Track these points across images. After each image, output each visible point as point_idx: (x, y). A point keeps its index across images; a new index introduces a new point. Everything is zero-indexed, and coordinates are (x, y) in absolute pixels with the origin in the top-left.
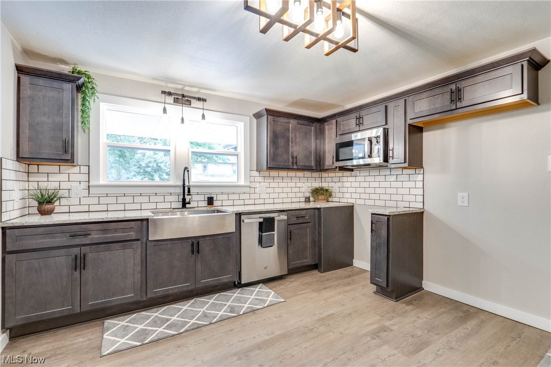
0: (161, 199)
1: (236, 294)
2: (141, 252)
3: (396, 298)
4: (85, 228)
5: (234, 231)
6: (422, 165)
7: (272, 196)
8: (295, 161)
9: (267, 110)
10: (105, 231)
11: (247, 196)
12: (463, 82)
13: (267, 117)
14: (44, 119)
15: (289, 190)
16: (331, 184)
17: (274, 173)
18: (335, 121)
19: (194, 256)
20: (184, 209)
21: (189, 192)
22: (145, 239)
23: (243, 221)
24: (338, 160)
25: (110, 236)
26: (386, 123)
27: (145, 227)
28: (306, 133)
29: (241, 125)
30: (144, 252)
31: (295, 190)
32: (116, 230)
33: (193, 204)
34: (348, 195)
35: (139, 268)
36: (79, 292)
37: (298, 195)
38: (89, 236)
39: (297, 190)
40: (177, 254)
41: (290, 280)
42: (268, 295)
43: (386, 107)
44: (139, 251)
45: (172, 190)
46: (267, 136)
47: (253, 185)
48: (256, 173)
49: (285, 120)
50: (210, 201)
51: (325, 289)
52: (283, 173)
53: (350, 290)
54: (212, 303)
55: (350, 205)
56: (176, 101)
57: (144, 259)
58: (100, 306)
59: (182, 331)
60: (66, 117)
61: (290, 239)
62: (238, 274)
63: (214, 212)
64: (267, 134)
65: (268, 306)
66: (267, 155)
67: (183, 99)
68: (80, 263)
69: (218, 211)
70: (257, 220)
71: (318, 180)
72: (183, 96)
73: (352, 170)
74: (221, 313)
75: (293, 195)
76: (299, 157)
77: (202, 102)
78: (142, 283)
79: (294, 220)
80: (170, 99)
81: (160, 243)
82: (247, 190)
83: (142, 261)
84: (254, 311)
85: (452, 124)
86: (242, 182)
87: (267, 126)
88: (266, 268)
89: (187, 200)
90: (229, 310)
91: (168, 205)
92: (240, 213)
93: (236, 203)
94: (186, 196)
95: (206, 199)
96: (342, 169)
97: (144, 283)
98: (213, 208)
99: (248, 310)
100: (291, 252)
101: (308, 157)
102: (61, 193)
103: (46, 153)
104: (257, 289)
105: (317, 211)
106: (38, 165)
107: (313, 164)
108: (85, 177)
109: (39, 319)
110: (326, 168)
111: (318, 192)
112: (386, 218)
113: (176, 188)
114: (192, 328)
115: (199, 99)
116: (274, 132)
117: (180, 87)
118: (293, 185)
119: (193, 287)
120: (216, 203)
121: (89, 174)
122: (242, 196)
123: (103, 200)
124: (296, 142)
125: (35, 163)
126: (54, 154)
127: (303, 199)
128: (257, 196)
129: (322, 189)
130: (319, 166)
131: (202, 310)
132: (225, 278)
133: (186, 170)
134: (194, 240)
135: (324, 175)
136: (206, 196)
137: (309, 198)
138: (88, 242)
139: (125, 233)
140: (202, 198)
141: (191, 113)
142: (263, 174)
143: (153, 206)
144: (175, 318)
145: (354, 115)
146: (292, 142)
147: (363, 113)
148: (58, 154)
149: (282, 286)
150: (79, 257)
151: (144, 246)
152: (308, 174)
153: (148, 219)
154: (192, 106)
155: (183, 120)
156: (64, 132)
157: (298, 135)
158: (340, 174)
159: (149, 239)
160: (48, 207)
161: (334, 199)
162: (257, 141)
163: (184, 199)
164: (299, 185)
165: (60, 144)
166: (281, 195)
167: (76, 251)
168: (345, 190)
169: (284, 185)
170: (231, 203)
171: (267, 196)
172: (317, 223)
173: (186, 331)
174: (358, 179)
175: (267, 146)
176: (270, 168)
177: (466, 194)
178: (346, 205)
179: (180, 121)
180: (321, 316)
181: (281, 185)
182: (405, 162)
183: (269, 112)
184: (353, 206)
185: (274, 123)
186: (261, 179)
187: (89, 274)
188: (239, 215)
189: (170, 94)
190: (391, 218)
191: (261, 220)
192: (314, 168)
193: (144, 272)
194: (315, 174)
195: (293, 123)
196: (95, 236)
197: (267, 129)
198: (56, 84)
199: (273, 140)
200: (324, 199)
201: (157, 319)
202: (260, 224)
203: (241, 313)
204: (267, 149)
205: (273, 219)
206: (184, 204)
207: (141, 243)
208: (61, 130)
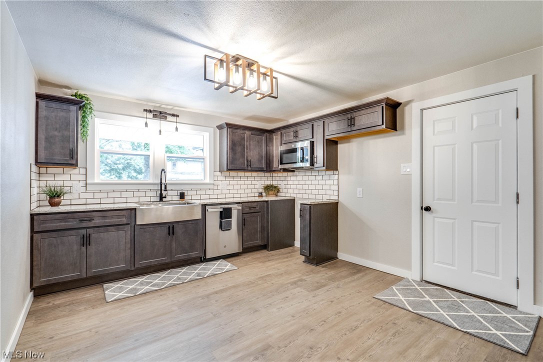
0: (143, 194)
1: (203, 265)
2: (131, 234)
3: (316, 264)
4: (90, 215)
5: (201, 218)
6: (337, 168)
7: (232, 191)
8: (249, 164)
9: (227, 124)
10: (104, 217)
11: (211, 192)
12: (354, 114)
13: (227, 129)
14: (56, 133)
15: (246, 187)
16: (279, 182)
17: (233, 173)
18: (280, 133)
19: (170, 237)
20: (161, 202)
21: (166, 188)
22: (133, 224)
23: (208, 210)
24: (281, 163)
25: (108, 221)
26: (313, 138)
27: (133, 215)
28: (258, 142)
29: (207, 135)
30: (133, 234)
31: (250, 187)
32: (112, 217)
33: (168, 198)
34: (291, 191)
35: (129, 246)
36: (85, 262)
37: (253, 191)
38: (93, 221)
39: (252, 187)
40: (158, 235)
41: (245, 256)
42: (227, 265)
43: (313, 125)
44: (129, 232)
45: (152, 187)
46: (227, 144)
47: (216, 183)
48: (219, 174)
49: (242, 131)
50: (182, 196)
51: (269, 261)
52: (241, 174)
53: (287, 261)
54: (184, 272)
55: (292, 198)
56: (155, 116)
57: (133, 238)
58: (101, 273)
59: (163, 287)
60: (72, 132)
61: (244, 225)
62: (204, 251)
63: (185, 204)
64: (227, 142)
65: (225, 272)
66: (227, 159)
67: (160, 114)
68: (86, 241)
69: (188, 203)
70: (219, 209)
71: (270, 179)
72: (161, 113)
73: (294, 171)
74: (190, 277)
75: (249, 191)
76: (252, 160)
77: (175, 117)
78: (131, 257)
79: (247, 210)
80: (150, 115)
81: (145, 227)
82: (211, 187)
83: (131, 240)
84: (214, 275)
85: (355, 140)
86: (207, 181)
87: (227, 136)
88: (225, 247)
89: (164, 195)
90: (197, 275)
91: (148, 199)
92: (205, 205)
93: (203, 197)
94: (163, 192)
95: (179, 194)
96: (285, 170)
97: (133, 257)
98: (184, 202)
99: (211, 275)
100: (244, 234)
101: (260, 160)
102: (66, 189)
103: (58, 158)
104: (218, 262)
105: (265, 203)
106: (47, 168)
107: (264, 166)
108: (83, 177)
109: (57, 282)
110: (274, 169)
111: (268, 188)
112: (309, 206)
113: (155, 185)
114: (169, 286)
115: (173, 115)
116: (232, 141)
117: (158, 105)
118: (249, 182)
119: (169, 260)
120: (186, 198)
121: (86, 174)
122: (208, 192)
123: (97, 195)
124: (250, 149)
125: (45, 166)
126: (63, 159)
127: (257, 195)
128: (220, 192)
129: (272, 186)
130: (268, 168)
131: (176, 276)
132: (194, 254)
133: (163, 172)
134: (170, 225)
135: (275, 174)
136: (179, 192)
137: (261, 193)
138: (92, 226)
139: (119, 219)
140: (175, 193)
141: (167, 126)
142: (224, 174)
143: (137, 200)
144: (157, 281)
145: (292, 129)
146: (247, 149)
147: (298, 128)
148: (66, 160)
149: (237, 260)
150: (85, 236)
151: (133, 229)
152: (261, 174)
153: (136, 209)
154: (167, 120)
155: (160, 131)
156: (71, 143)
157: (251, 143)
158: (285, 174)
159: (137, 224)
160: (57, 200)
161: (281, 194)
162: (220, 147)
163: (161, 194)
164: (253, 183)
165: (68, 152)
166: (239, 191)
167: (83, 232)
168: (289, 187)
169: (242, 183)
170: (199, 197)
171: (228, 192)
172: (266, 213)
173: (165, 288)
174: (298, 178)
175: (227, 152)
176: (229, 170)
177: (361, 189)
178: (289, 198)
179: (159, 133)
180: (261, 276)
181: (239, 183)
182: (324, 166)
183: (229, 125)
184: (294, 199)
185: (233, 134)
186: (222, 178)
187: (92, 249)
188: (204, 206)
189: (150, 111)
190: (312, 206)
191: (222, 210)
192: (265, 169)
193: (133, 249)
194: (267, 174)
195: (248, 133)
196: (97, 221)
197: (227, 139)
198: (65, 106)
199: (232, 147)
200: (273, 194)
201: (143, 282)
202: (221, 212)
203: (205, 276)
204: (227, 154)
205: (230, 209)
206: (161, 198)
207: (131, 226)
208: (69, 141)
